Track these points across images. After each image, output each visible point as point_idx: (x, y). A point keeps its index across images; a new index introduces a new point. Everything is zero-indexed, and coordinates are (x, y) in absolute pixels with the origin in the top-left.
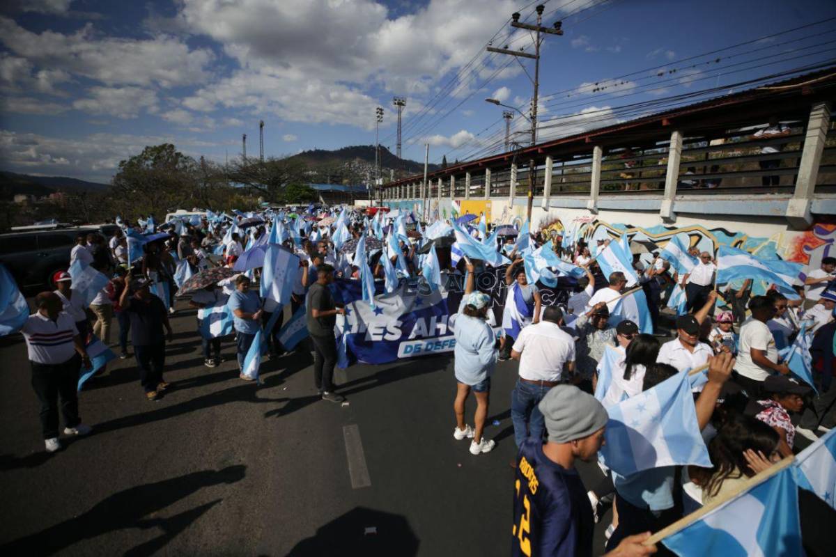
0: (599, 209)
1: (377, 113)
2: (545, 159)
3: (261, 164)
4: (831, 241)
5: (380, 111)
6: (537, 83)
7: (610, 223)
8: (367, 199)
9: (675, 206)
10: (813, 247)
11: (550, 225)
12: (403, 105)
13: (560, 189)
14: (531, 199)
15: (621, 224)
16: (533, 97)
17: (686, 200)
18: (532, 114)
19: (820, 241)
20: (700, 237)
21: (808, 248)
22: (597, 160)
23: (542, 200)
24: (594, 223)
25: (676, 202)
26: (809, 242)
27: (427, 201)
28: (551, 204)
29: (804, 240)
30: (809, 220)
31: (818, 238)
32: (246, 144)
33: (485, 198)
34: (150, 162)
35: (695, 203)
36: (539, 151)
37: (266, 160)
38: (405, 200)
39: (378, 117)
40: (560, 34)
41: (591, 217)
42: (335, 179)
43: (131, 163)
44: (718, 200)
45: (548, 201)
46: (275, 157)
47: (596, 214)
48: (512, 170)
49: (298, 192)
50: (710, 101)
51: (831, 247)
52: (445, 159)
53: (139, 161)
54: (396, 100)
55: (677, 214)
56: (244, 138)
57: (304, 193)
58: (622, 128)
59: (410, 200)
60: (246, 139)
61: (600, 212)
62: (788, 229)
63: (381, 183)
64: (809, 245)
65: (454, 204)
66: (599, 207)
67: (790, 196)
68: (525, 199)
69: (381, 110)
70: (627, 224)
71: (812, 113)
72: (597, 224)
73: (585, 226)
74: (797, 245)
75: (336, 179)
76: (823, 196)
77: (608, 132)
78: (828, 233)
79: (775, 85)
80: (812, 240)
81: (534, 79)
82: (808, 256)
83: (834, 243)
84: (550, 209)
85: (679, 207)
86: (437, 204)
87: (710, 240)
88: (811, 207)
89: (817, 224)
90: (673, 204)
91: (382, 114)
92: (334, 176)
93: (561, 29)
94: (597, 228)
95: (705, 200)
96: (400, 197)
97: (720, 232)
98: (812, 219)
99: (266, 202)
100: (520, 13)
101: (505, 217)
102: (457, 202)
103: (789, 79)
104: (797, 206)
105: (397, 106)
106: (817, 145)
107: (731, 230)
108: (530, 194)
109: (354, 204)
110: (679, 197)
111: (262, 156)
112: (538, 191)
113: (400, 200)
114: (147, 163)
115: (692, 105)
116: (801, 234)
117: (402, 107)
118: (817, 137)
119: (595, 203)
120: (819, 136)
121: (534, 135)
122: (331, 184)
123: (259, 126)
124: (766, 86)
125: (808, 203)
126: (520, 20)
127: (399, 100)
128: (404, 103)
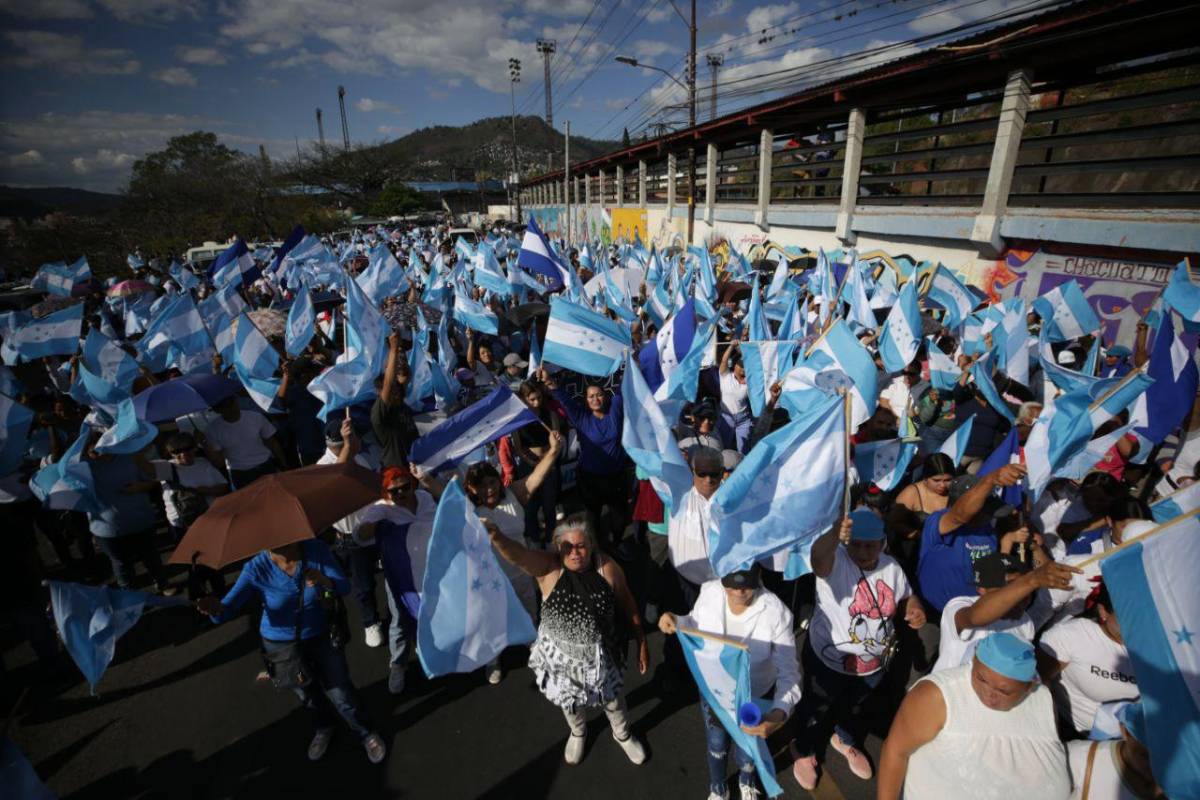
0: (770, 225)
1: (511, 67)
2: (707, 147)
3: (345, 156)
4: (1024, 275)
5: (515, 64)
6: (694, 27)
7: (783, 246)
8: (506, 203)
9: (854, 222)
10: (1004, 284)
11: (715, 246)
12: (552, 51)
13: (723, 195)
14: (692, 208)
15: (795, 247)
16: (690, 51)
17: (867, 214)
18: (689, 77)
19: (1012, 275)
20: (883, 267)
21: (1000, 286)
22: (765, 151)
23: (703, 210)
24: (765, 245)
25: (854, 216)
26: (1000, 276)
27: (572, 209)
28: (715, 216)
29: (996, 274)
30: (998, 246)
31: (1012, 272)
32: (323, 124)
33: (640, 205)
34: (178, 162)
35: (875, 218)
37: (352, 149)
38: (549, 206)
39: (513, 73)
41: (761, 235)
42: (464, 173)
43: (149, 163)
44: (901, 213)
45: (711, 212)
46: (364, 145)
47: (767, 231)
48: (670, 163)
49: (398, 199)
50: (886, 65)
51: (1024, 283)
52: (626, 134)
53: (164, 162)
54: (540, 44)
55: (857, 233)
56: (319, 115)
57: (407, 200)
58: (789, 104)
59: (555, 206)
61: (772, 229)
62: (980, 257)
63: (516, 181)
64: (1001, 280)
65: (604, 213)
66: (769, 221)
67: (976, 209)
68: (684, 208)
69: (516, 62)
70: (802, 247)
71: (1008, 86)
72: (768, 246)
73: (755, 249)
74: (987, 280)
75: (466, 174)
76: (1016, 211)
77: (769, 110)
78: (1020, 264)
79: (958, 43)
80: (1003, 274)
81: (690, 23)
82: (998, 296)
83: (1027, 278)
84: (715, 223)
85: (859, 224)
86: (585, 213)
87: (893, 272)
88: (1000, 228)
89: (1011, 251)
90: (850, 220)
91: (518, 68)
92: (461, 169)
94: (768, 251)
95: (887, 214)
96: (543, 202)
97: (905, 260)
98: (1003, 244)
99: (357, 214)
101: (664, 234)
102: (607, 210)
103: (973, 35)
104: (983, 225)
105: (543, 53)
106: (1011, 136)
107: (917, 258)
108: (690, 199)
109: (487, 212)
110: (859, 209)
111: (347, 144)
112: (699, 195)
113: (543, 207)
114: (175, 162)
115: (866, 71)
116: (992, 265)
117: (551, 54)
118: (1011, 123)
119: (764, 216)
120: (1014, 121)
121: (693, 110)
122: (458, 180)
123: (337, 95)
124: (948, 45)
125: (996, 221)
127: (545, 44)
128: (553, 48)
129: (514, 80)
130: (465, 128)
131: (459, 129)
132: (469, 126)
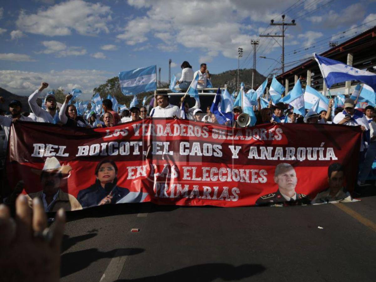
1: (239, 51)
12: (257, 44)
18: (282, 61)
32: (161, 74)
36: (303, 68)
39: (239, 54)
40: (295, 25)
54: (252, 42)
60: (161, 71)
69: (241, 49)
81: (282, 46)
91: (242, 51)
93: (295, 23)
100: (274, 20)
105: (253, 45)
117: (257, 45)
121: (283, 69)
123: (169, 63)
126: (274, 22)
127: (255, 41)
128: (257, 43)
129: (240, 56)
130: (219, 75)
131: (216, 75)
132: (221, 74)
